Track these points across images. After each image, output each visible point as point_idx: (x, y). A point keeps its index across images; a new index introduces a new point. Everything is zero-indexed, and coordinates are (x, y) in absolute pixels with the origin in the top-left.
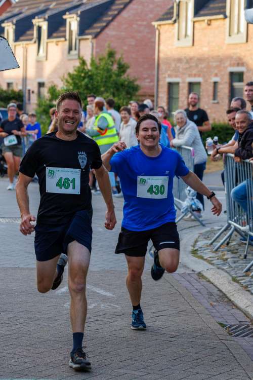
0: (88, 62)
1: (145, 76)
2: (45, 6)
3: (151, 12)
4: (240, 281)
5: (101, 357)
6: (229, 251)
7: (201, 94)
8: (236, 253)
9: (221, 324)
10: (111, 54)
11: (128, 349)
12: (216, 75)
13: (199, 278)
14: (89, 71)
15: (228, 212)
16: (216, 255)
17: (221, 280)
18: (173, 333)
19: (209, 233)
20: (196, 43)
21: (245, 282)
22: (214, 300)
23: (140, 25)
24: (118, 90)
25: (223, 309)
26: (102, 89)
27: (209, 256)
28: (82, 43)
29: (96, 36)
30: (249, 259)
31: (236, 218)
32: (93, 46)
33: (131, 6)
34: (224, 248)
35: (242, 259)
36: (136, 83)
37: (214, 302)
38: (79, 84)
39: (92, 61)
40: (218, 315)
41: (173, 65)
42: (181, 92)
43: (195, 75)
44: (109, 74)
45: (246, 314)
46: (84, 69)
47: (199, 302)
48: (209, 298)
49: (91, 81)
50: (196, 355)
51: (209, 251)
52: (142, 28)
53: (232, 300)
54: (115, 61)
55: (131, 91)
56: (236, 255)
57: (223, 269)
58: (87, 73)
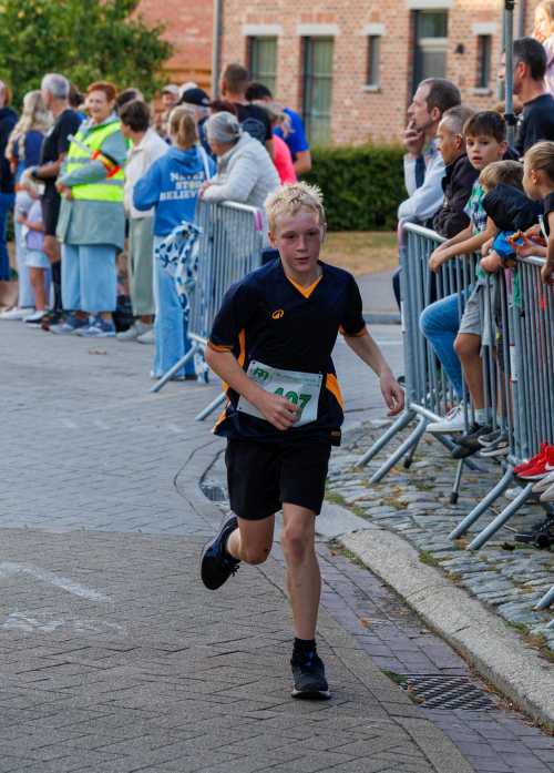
1: (185, 19)
4: (440, 563)
5: (77, 759)
6: (410, 483)
7: (335, 67)
8: (430, 488)
9: (391, 675)
11: (146, 738)
12: (375, 18)
13: (334, 555)
15: (407, 379)
16: (378, 494)
17: (389, 560)
18: (266, 699)
19: (358, 436)
21: (455, 566)
22: (373, 612)
24: (114, 55)
25: (394, 635)
26: (73, 53)
27: (358, 497)
30: (464, 503)
31: (429, 396)
34: (398, 475)
35: (445, 505)
36: (161, 38)
37: (372, 616)
38: (13, 39)
40: (383, 650)
42: (281, 62)
43: (320, 18)
44: (89, 13)
45: (459, 650)
47: (336, 619)
48: (359, 606)
49: (44, 32)
50: (327, 755)
51: (359, 481)
53: (421, 610)
56: (430, 495)
57: (395, 531)
58: (33, 10)
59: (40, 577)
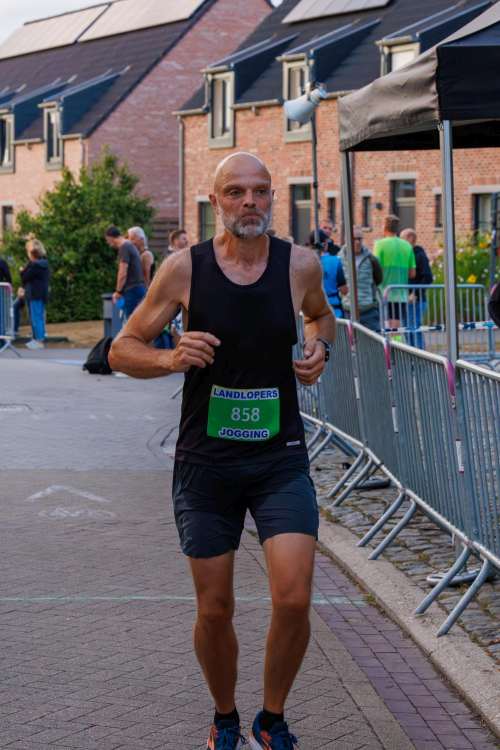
0: (77, 176)
1: (165, 193)
2: (10, 90)
3: (172, 95)
9: (251, 532)
10: (111, 163)
14: (78, 187)
20: (238, 143)
23: (155, 117)
24: (122, 215)
26: (98, 215)
28: (68, 145)
29: (88, 135)
32: (84, 151)
33: (141, 87)
36: (149, 205)
38: (64, 208)
39: (83, 173)
41: (206, 176)
44: (108, 192)
46: (70, 185)
49: (82, 204)
52: (158, 120)
54: (117, 173)
55: (142, 216)
58: (75, 191)
59: (71, 491)
